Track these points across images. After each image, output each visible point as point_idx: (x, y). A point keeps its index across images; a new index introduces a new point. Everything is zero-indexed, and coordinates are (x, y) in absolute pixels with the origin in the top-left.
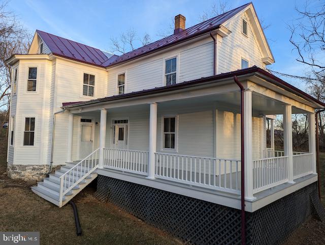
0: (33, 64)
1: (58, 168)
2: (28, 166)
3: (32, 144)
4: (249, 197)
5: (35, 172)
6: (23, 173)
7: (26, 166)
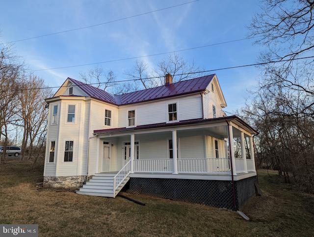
0: (72, 103)
1: (91, 177)
2: (68, 177)
3: (71, 160)
4: (235, 174)
5: (74, 182)
6: (63, 182)
7: (66, 177)
